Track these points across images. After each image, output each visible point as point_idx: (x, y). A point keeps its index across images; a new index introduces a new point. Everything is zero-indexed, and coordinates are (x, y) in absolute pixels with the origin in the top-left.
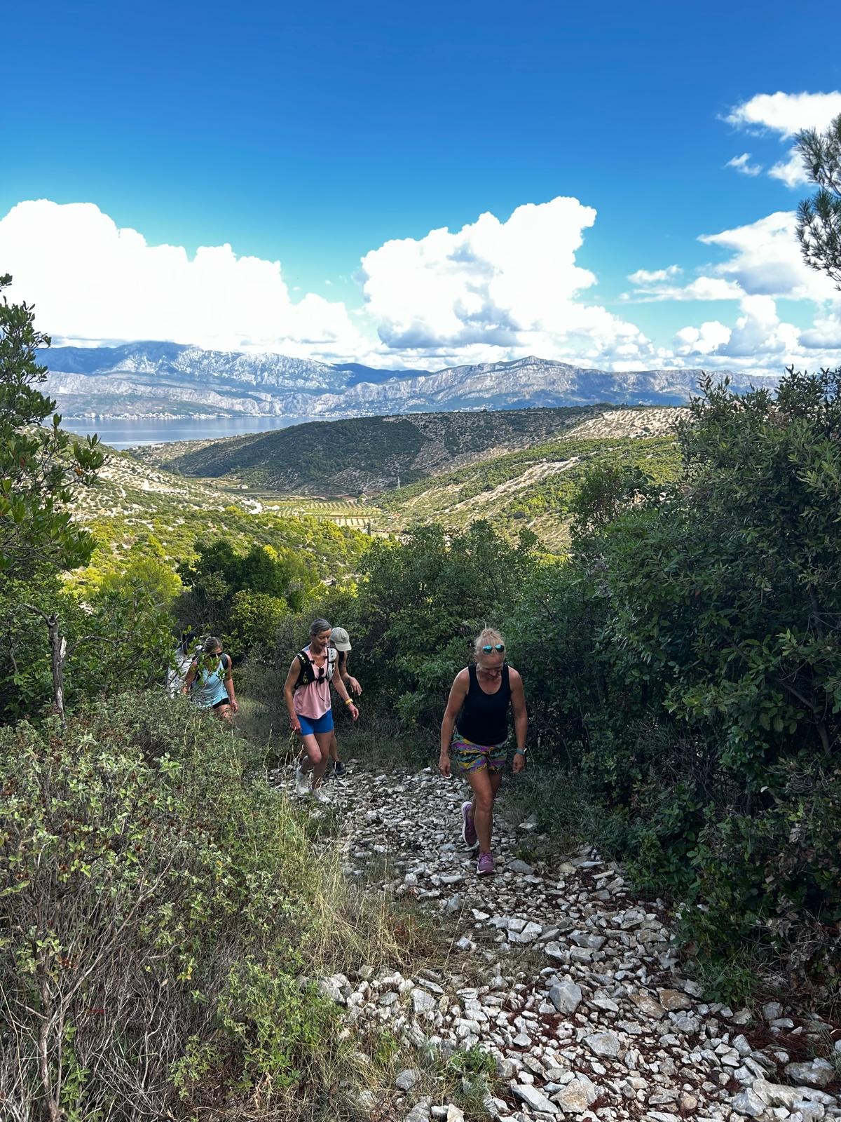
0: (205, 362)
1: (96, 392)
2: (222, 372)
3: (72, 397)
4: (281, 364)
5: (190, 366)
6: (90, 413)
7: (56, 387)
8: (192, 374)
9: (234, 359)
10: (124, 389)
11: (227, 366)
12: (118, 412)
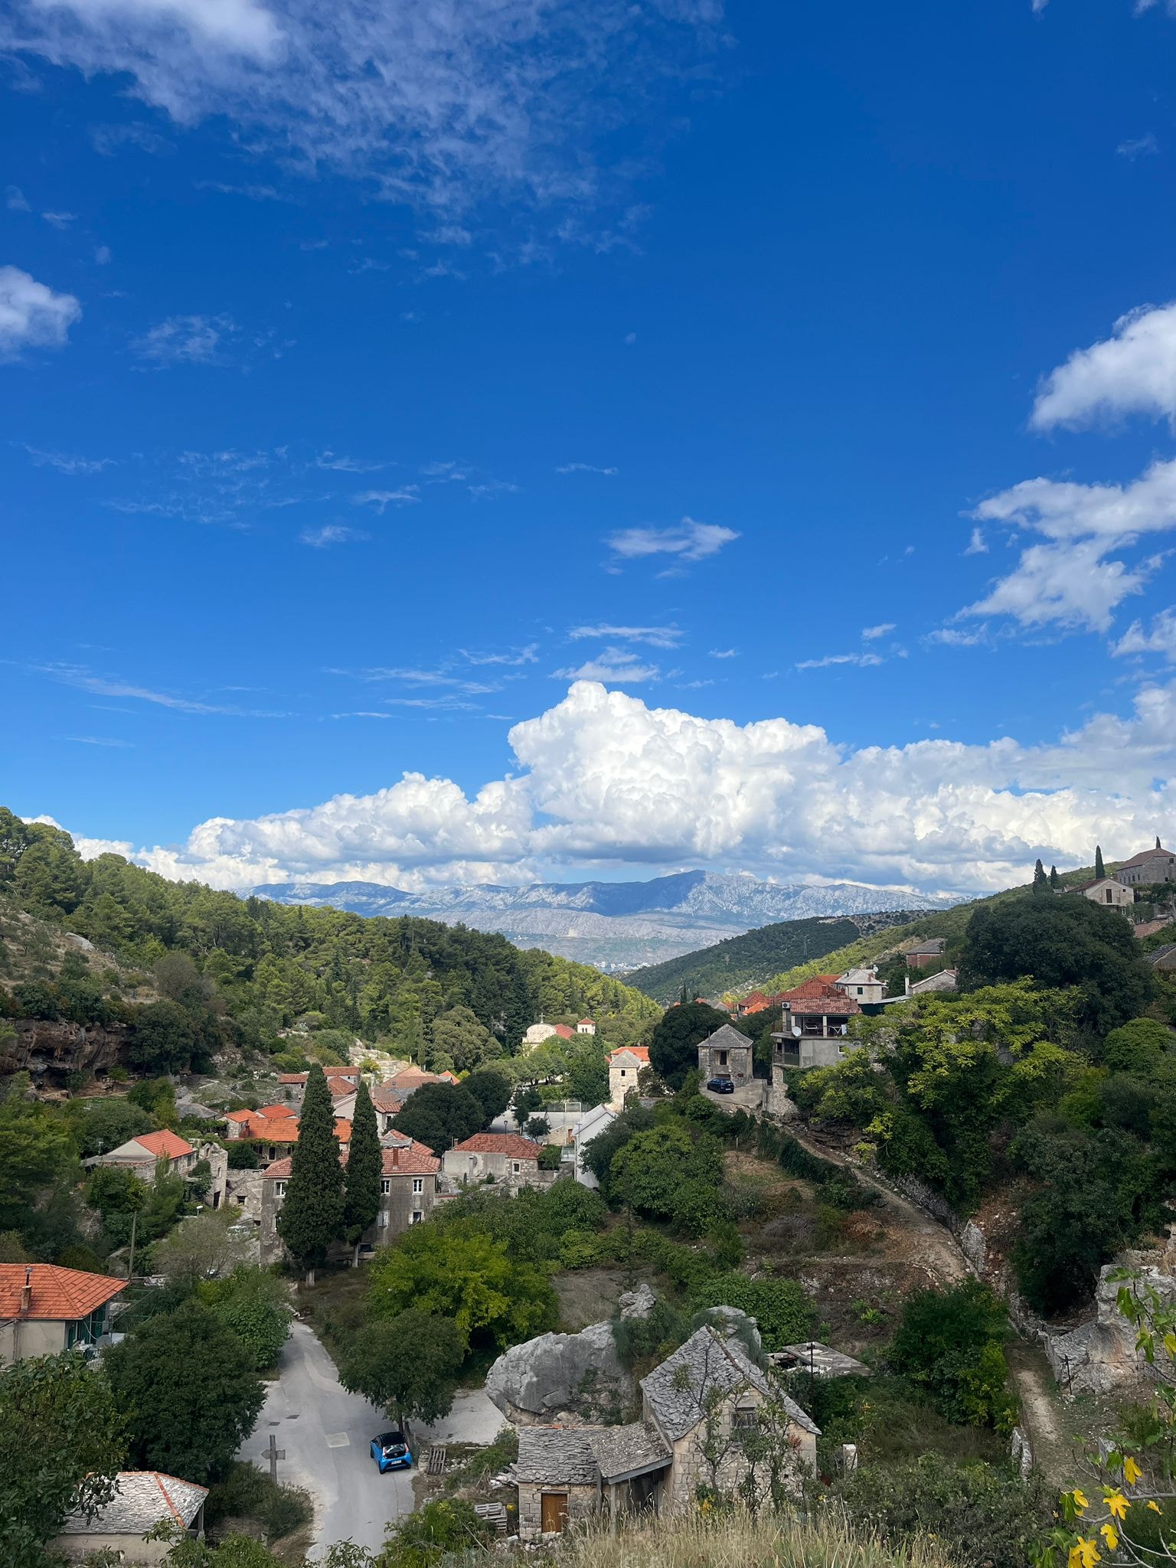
0: (758, 898)
1: (611, 935)
2: (779, 911)
3: (583, 941)
4: (860, 900)
5: (739, 903)
6: (599, 962)
7: (566, 930)
8: (739, 915)
9: (796, 893)
10: (646, 932)
11: (787, 902)
12: (634, 961)
